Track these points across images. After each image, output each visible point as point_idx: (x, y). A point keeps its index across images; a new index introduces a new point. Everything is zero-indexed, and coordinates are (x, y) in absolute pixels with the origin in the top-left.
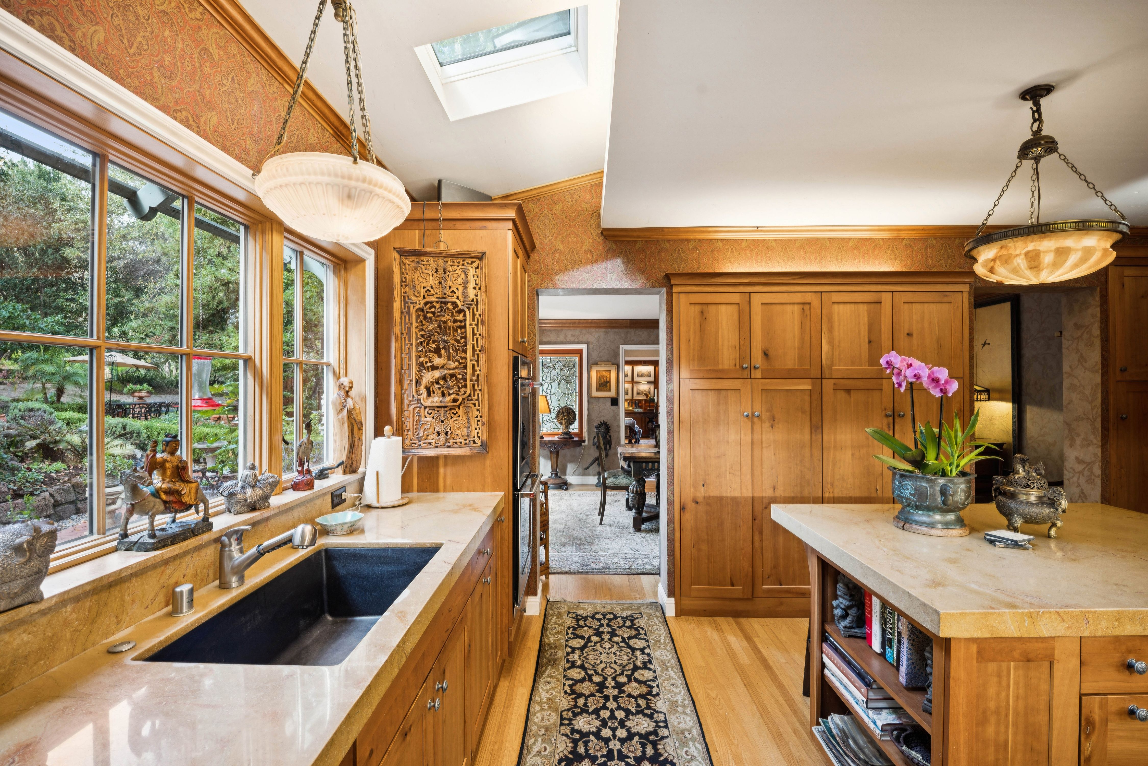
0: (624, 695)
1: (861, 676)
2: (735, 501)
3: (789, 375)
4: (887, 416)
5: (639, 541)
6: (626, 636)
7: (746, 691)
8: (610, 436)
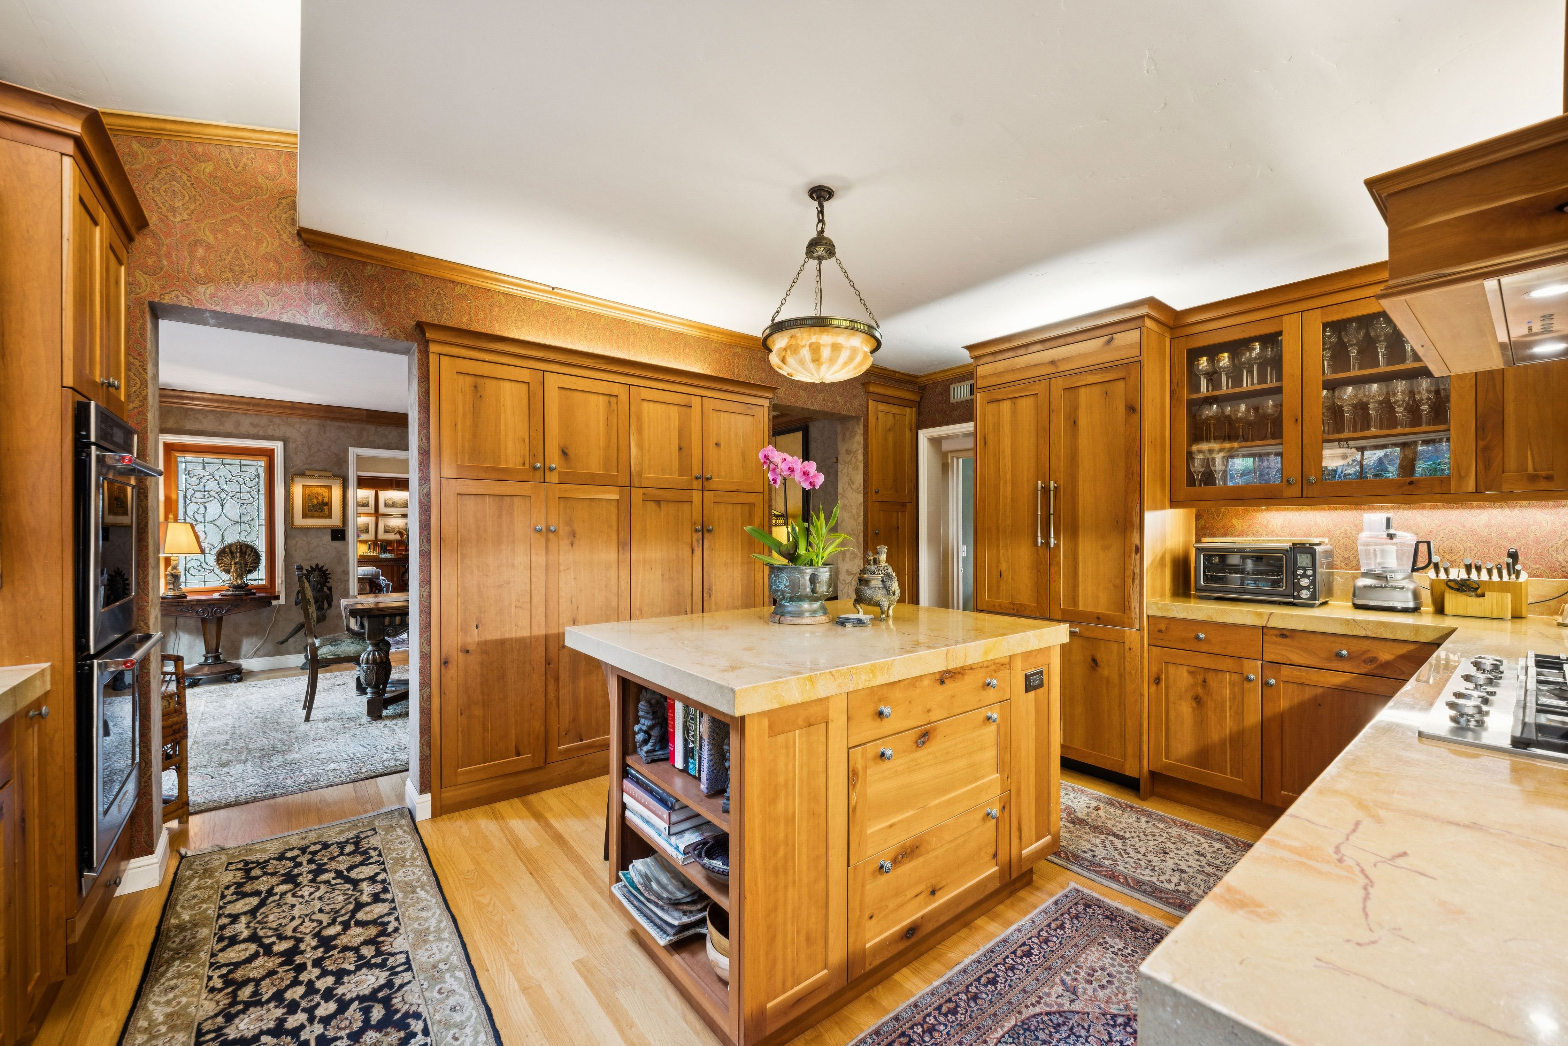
0: (336, 952)
1: (663, 801)
2: (523, 644)
3: (593, 481)
4: (696, 531)
5: (377, 732)
6: (342, 867)
7: (532, 880)
8: (330, 589)
